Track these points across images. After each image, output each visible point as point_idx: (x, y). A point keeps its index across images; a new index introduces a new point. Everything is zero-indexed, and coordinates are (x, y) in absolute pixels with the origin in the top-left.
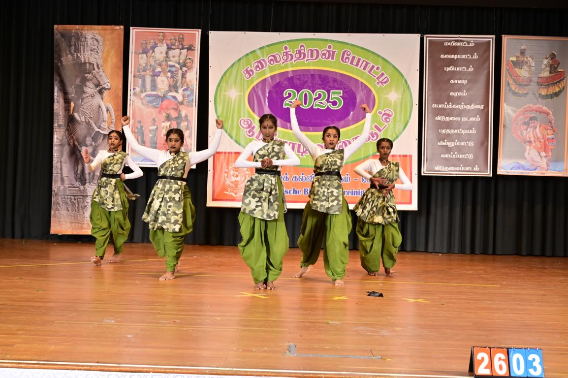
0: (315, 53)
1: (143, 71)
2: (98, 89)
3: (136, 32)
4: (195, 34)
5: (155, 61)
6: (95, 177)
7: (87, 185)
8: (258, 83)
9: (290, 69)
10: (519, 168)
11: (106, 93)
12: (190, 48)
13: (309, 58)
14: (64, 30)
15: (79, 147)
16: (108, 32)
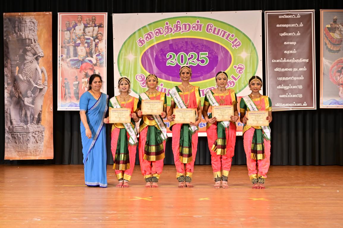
0: (188, 26)
1: (68, 43)
2: (35, 57)
3: (62, 16)
4: (104, 16)
5: (76, 36)
6: (35, 119)
7: (29, 124)
8: (148, 49)
9: (170, 38)
10: (335, 103)
11: (40, 60)
12: (100, 26)
13: (184, 30)
14: (10, 16)
15: (22, 98)
16: (41, 16)
